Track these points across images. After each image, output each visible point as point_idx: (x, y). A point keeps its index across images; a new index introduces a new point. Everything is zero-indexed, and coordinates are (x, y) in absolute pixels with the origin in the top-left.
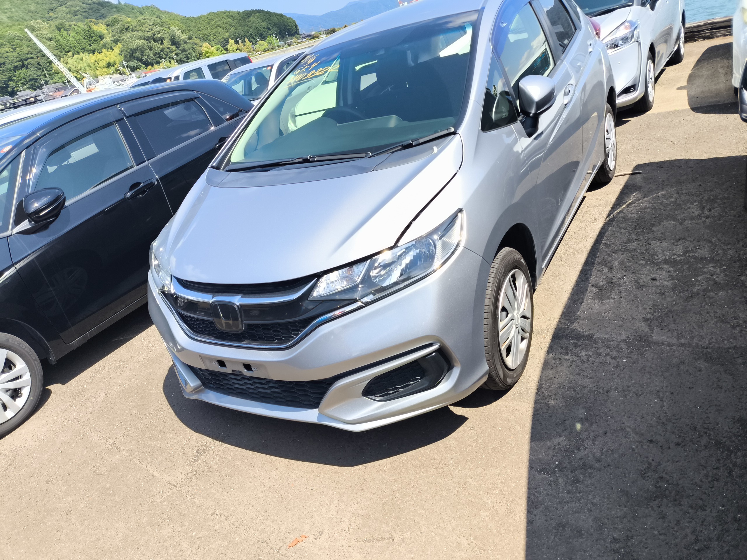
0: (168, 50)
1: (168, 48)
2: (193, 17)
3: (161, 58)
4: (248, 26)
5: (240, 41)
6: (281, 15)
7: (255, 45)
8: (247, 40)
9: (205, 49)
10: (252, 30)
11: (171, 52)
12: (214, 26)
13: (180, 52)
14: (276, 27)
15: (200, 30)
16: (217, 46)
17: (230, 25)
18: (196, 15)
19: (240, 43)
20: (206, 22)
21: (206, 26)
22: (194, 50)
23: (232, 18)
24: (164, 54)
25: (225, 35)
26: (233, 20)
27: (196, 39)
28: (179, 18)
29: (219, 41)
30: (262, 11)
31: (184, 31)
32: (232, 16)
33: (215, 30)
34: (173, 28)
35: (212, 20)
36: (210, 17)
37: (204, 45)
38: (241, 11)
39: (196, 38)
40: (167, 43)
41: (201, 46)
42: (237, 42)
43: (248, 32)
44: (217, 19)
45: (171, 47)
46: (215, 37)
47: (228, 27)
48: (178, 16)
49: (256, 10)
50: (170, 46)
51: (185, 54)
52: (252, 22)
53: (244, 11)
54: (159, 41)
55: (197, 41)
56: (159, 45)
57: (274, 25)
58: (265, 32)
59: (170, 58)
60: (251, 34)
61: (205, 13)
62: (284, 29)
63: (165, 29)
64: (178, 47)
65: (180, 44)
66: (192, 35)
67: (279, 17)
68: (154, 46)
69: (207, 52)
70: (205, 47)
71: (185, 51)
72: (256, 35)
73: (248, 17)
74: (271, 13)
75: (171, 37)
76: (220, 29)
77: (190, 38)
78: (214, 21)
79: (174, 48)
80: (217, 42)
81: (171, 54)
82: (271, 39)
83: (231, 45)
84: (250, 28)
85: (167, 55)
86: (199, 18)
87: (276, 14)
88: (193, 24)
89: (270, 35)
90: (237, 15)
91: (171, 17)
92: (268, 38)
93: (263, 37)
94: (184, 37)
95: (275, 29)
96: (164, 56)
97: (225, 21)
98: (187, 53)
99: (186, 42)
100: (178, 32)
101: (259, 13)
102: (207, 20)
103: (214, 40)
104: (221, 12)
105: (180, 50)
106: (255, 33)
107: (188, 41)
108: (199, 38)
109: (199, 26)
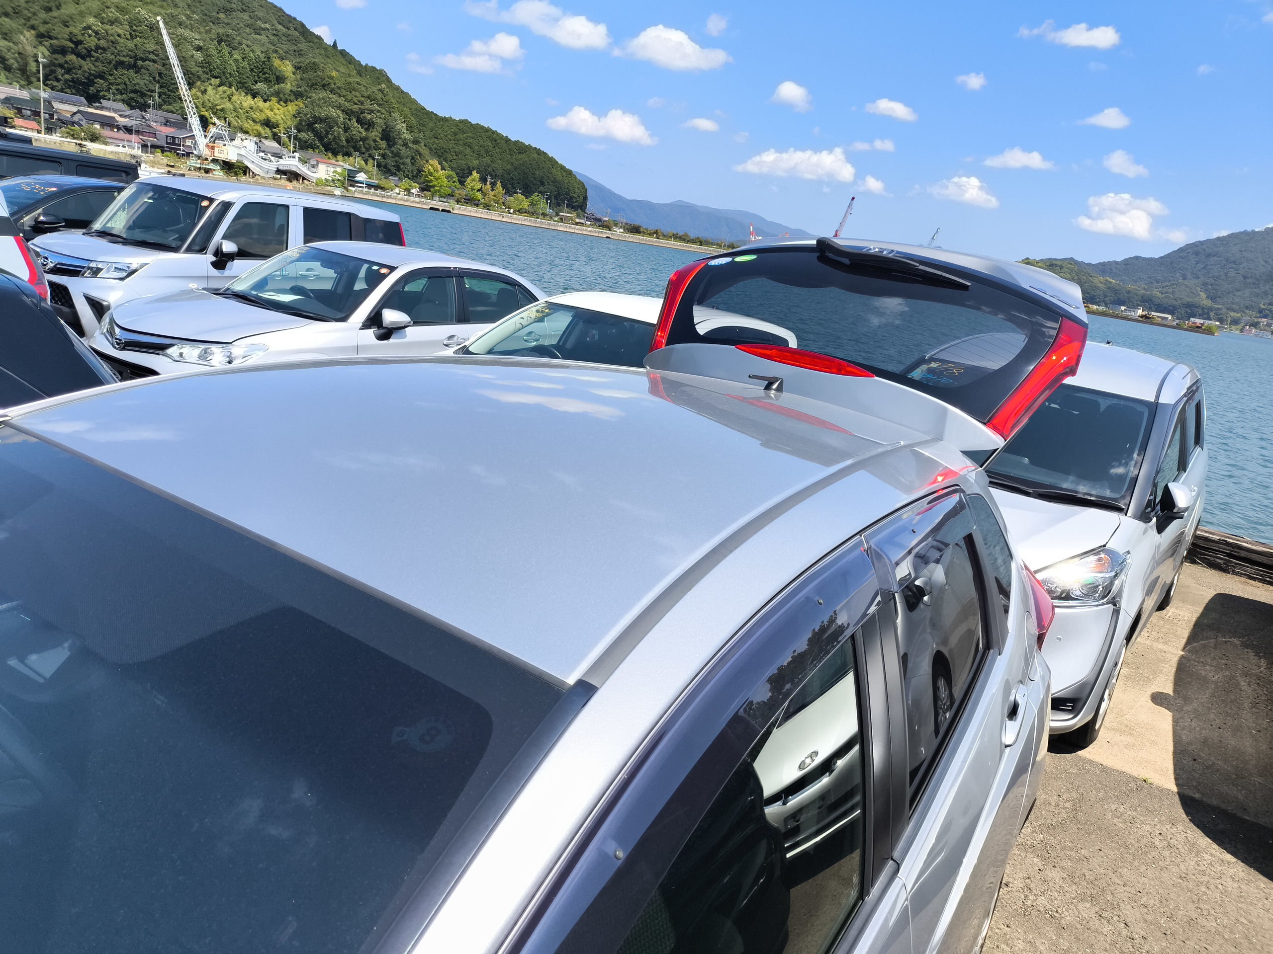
0: (373, 144)
1: (375, 141)
2: (436, 115)
3: (356, 149)
4: (512, 165)
5: (489, 180)
6: (570, 173)
7: (511, 195)
8: (499, 184)
9: (430, 167)
10: (516, 173)
11: (377, 148)
12: (461, 142)
13: (390, 155)
14: (554, 186)
15: (437, 138)
16: (451, 173)
17: (487, 152)
18: (441, 113)
19: (488, 183)
20: (452, 130)
21: (449, 136)
22: (413, 161)
23: (494, 142)
24: (364, 147)
25: (472, 163)
26: (494, 147)
27: (424, 147)
28: (414, 107)
29: (459, 167)
30: (545, 154)
31: (411, 127)
32: (495, 141)
33: (461, 148)
34: (396, 115)
35: (463, 131)
36: (461, 126)
37: (430, 161)
38: (513, 138)
39: (425, 146)
40: (375, 134)
41: (427, 161)
42: (483, 180)
43: (510, 174)
44: (470, 134)
45: (380, 141)
46: (455, 157)
47: (483, 152)
48: (414, 102)
49: (535, 148)
50: (378, 139)
51: (396, 162)
52: (521, 162)
53: (517, 142)
54: (366, 124)
55: (425, 151)
56: (362, 130)
57: (552, 182)
58: (534, 185)
59: (370, 156)
60: (512, 178)
61: (457, 117)
62: (566, 194)
63: (383, 111)
64: (389, 146)
65: (395, 144)
66: (421, 138)
67: (565, 174)
68: (354, 128)
69: (432, 173)
70: (432, 166)
71: (399, 156)
72: (519, 183)
73: (520, 153)
74: (557, 162)
75: (387, 127)
76: (468, 151)
77: (416, 142)
78: (465, 135)
79: (383, 144)
80: (455, 166)
81: (374, 151)
82: (537, 198)
83: (474, 180)
84: (515, 169)
85: (367, 150)
86: (445, 120)
87: (563, 168)
88: (431, 125)
89: (541, 192)
90: (503, 142)
91: (402, 100)
92: (533, 197)
93: (527, 193)
94: (407, 136)
95: (551, 188)
96: (363, 150)
97: (481, 143)
98: (401, 161)
99: (405, 145)
100: (401, 127)
101: (538, 154)
102: (454, 129)
103: (451, 161)
104: (483, 127)
105: (392, 152)
106: (520, 179)
107: (411, 145)
108: (430, 149)
109: (440, 131)
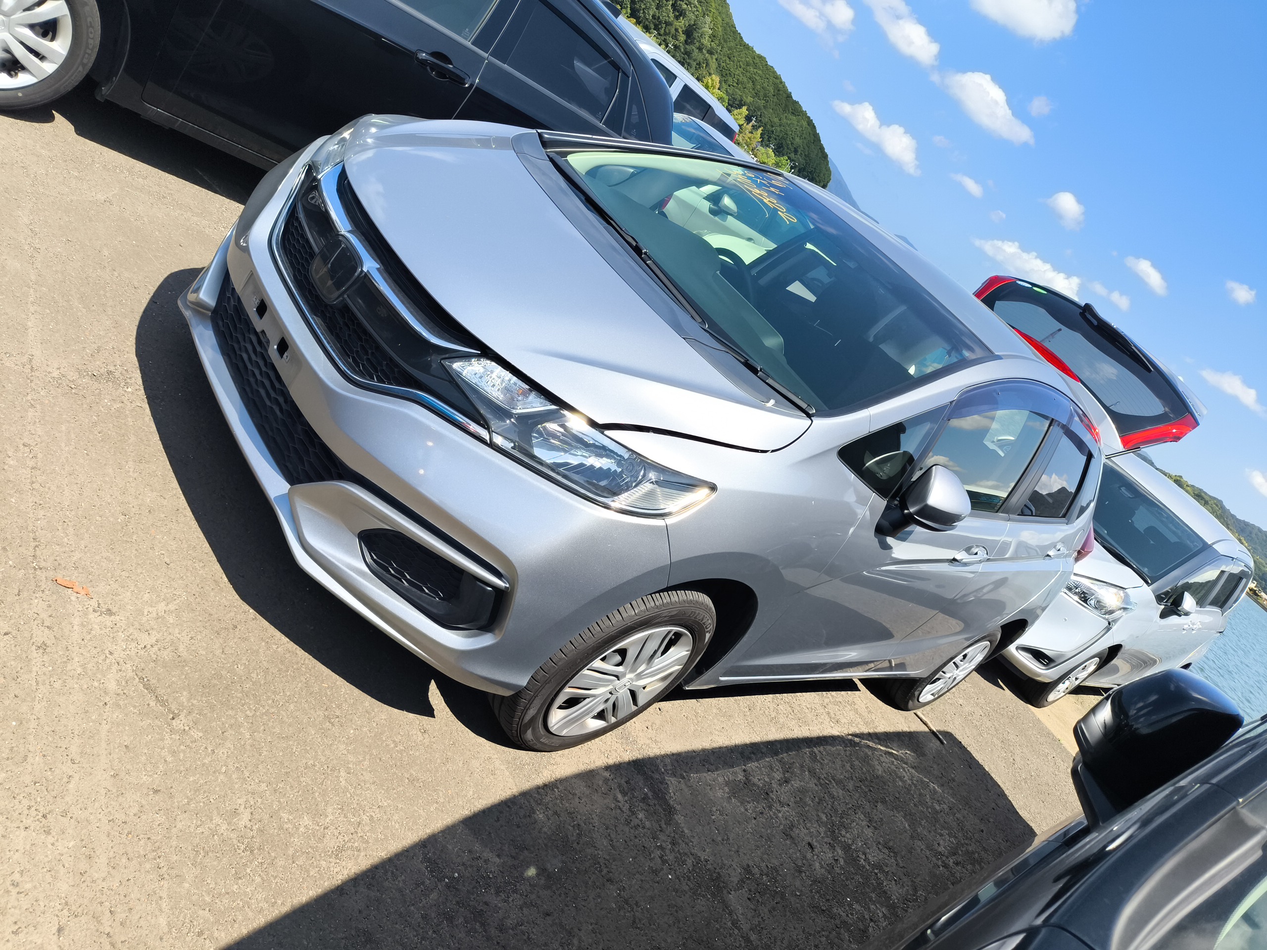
0: (673, 31)
1: (676, 30)
2: (741, 38)
3: (657, 28)
4: (780, 120)
5: (753, 122)
6: (825, 156)
7: (762, 145)
8: (760, 131)
9: (710, 81)
10: (779, 129)
11: (675, 37)
12: (748, 74)
13: (682, 50)
14: (805, 160)
15: (730, 58)
16: (724, 96)
17: (765, 96)
18: (747, 40)
19: (751, 124)
20: (748, 59)
21: (741, 63)
22: (697, 66)
23: (776, 91)
24: (665, 30)
25: (747, 98)
26: (774, 96)
27: (714, 60)
28: (727, 20)
29: (733, 94)
30: (814, 127)
31: (714, 36)
32: (779, 90)
33: (745, 80)
34: (708, 19)
35: (755, 66)
36: (757, 60)
37: (714, 76)
38: (795, 97)
39: (716, 60)
40: (681, 24)
41: (710, 74)
42: (748, 119)
43: (772, 127)
44: (760, 72)
45: (681, 33)
46: (735, 84)
47: (761, 94)
48: (729, 16)
49: (809, 118)
50: (680, 30)
51: (684, 59)
52: (789, 122)
53: (797, 103)
54: (678, 12)
55: (713, 64)
56: (671, 15)
57: (805, 155)
58: (788, 148)
59: (665, 40)
60: (773, 132)
61: (758, 51)
62: (810, 172)
63: (700, 9)
64: (686, 42)
65: (692, 43)
66: (717, 52)
67: (820, 155)
68: (666, 9)
69: (708, 87)
70: (712, 80)
71: (688, 56)
72: (776, 139)
73: (793, 113)
74: (820, 141)
75: (694, 25)
76: (750, 85)
77: (711, 52)
78: (755, 70)
79: (682, 38)
80: (730, 92)
81: (671, 39)
82: (784, 162)
83: (740, 114)
84: (780, 125)
85: (666, 34)
86: (747, 47)
87: (822, 149)
88: (732, 44)
89: (789, 158)
90: (785, 95)
91: (720, 8)
92: (782, 158)
93: (778, 151)
94: (706, 41)
95: (801, 160)
96: (662, 31)
97: (765, 85)
98: (688, 61)
99: (700, 49)
100: (707, 30)
101: (808, 125)
102: (749, 59)
103: (729, 86)
104: (775, 72)
105: (685, 49)
106: (778, 136)
107: (704, 51)
108: (719, 64)
109: (736, 54)
